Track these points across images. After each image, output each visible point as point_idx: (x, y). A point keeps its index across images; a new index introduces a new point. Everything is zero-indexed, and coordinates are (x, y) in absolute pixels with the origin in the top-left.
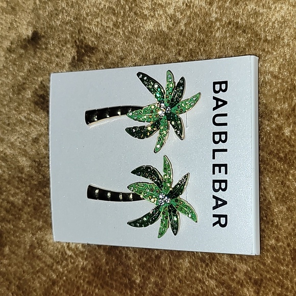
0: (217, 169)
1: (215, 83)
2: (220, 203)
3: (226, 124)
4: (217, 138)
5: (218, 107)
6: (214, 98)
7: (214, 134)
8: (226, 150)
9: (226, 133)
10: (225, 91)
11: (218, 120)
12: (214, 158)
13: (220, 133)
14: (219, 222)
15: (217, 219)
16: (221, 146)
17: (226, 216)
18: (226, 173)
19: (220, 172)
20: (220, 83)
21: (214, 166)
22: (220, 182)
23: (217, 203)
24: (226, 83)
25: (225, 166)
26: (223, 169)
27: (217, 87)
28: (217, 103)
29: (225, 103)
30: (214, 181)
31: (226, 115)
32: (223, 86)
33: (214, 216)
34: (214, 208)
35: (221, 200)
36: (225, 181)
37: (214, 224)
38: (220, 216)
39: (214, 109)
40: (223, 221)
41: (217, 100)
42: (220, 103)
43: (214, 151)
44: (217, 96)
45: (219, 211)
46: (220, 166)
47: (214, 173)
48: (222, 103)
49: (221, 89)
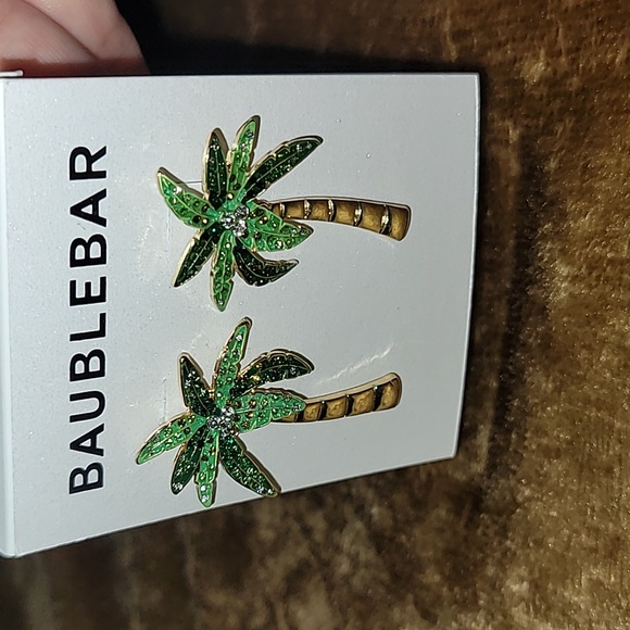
0: (95, 292)
1: (99, 484)
2: (88, 210)
3: (74, 398)
4: (94, 365)
5: (92, 435)
6: (100, 452)
7: (101, 373)
8: (74, 337)
9: (74, 377)
10: (76, 472)
11: (93, 404)
12: (103, 317)
13: (87, 375)
14: (91, 159)
15: (95, 167)
16: (85, 347)
17: (74, 176)
18: (73, 284)
19: (88, 286)
20: (86, 487)
21: (102, 298)
22: (88, 261)
23: (96, 209)
24: (73, 490)
25: (74, 301)
26: (81, 293)
27: (93, 477)
28: (94, 442)
29: (76, 446)
30: (102, 260)
31: (74, 419)
32: (79, 481)
33: (102, 175)
34: (102, 194)
35: (86, 216)
36: (74, 263)
37: (102, 152)
38: (89, 174)
39: (100, 429)
40: (81, 164)
41: (93, 450)
42: (87, 443)
43: (101, 333)
44: (95, 459)
45: (90, 187)
46: (88, 299)
47: (103, 280)
48: (82, 444)
49: (85, 473)
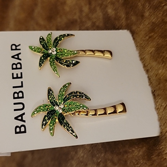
0: (19, 76)
1: (25, 132)
3: (15, 104)
4: (20, 95)
5: (21, 115)
6: (24, 121)
7: (23, 97)
8: (14, 87)
9: (14, 98)
10: (17, 127)
11: (21, 106)
12: (22, 82)
13: (18, 98)
14: (16, 46)
16: (18, 90)
18: (13, 74)
19: (17, 74)
20: (20, 132)
21: (21, 77)
22: (17, 68)
24: (16, 133)
25: (13, 78)
26: (15, 76)
27: (23, 129)
28: (22, 118)
29: (16, 118)
30: (21, 68)
31: (15, 110)
32: (18, 130)
33: (20, 49)
34: (20, 54)
36: (13, 69)
37: (19, 45)
38: (16, 49)
39: (24, 114)
41: (22, 120)
42: (20, 118)
43: (22, 86)
44: (23, 123)
46: (17, 78)
47: (21, 73)
48: (18, 118)
49: (20, 128)
